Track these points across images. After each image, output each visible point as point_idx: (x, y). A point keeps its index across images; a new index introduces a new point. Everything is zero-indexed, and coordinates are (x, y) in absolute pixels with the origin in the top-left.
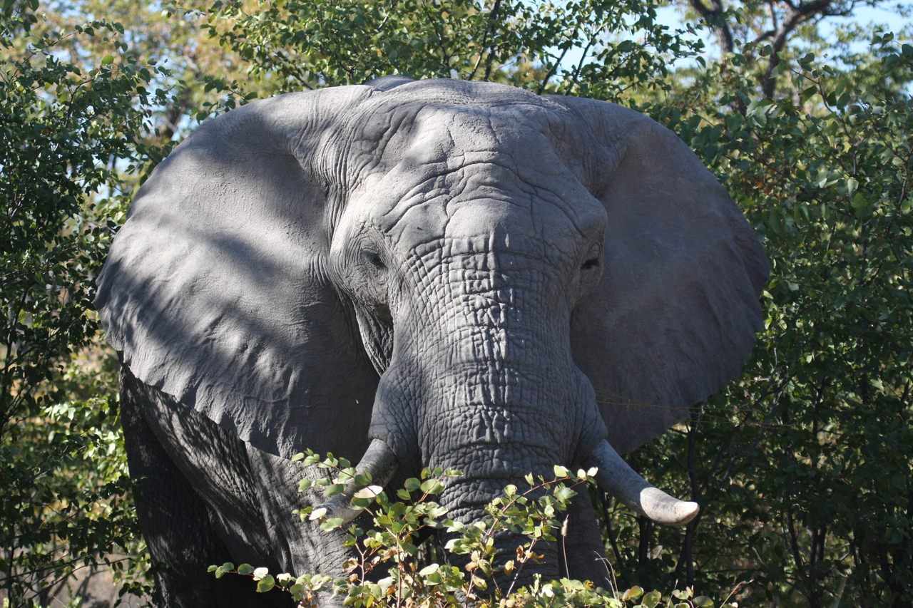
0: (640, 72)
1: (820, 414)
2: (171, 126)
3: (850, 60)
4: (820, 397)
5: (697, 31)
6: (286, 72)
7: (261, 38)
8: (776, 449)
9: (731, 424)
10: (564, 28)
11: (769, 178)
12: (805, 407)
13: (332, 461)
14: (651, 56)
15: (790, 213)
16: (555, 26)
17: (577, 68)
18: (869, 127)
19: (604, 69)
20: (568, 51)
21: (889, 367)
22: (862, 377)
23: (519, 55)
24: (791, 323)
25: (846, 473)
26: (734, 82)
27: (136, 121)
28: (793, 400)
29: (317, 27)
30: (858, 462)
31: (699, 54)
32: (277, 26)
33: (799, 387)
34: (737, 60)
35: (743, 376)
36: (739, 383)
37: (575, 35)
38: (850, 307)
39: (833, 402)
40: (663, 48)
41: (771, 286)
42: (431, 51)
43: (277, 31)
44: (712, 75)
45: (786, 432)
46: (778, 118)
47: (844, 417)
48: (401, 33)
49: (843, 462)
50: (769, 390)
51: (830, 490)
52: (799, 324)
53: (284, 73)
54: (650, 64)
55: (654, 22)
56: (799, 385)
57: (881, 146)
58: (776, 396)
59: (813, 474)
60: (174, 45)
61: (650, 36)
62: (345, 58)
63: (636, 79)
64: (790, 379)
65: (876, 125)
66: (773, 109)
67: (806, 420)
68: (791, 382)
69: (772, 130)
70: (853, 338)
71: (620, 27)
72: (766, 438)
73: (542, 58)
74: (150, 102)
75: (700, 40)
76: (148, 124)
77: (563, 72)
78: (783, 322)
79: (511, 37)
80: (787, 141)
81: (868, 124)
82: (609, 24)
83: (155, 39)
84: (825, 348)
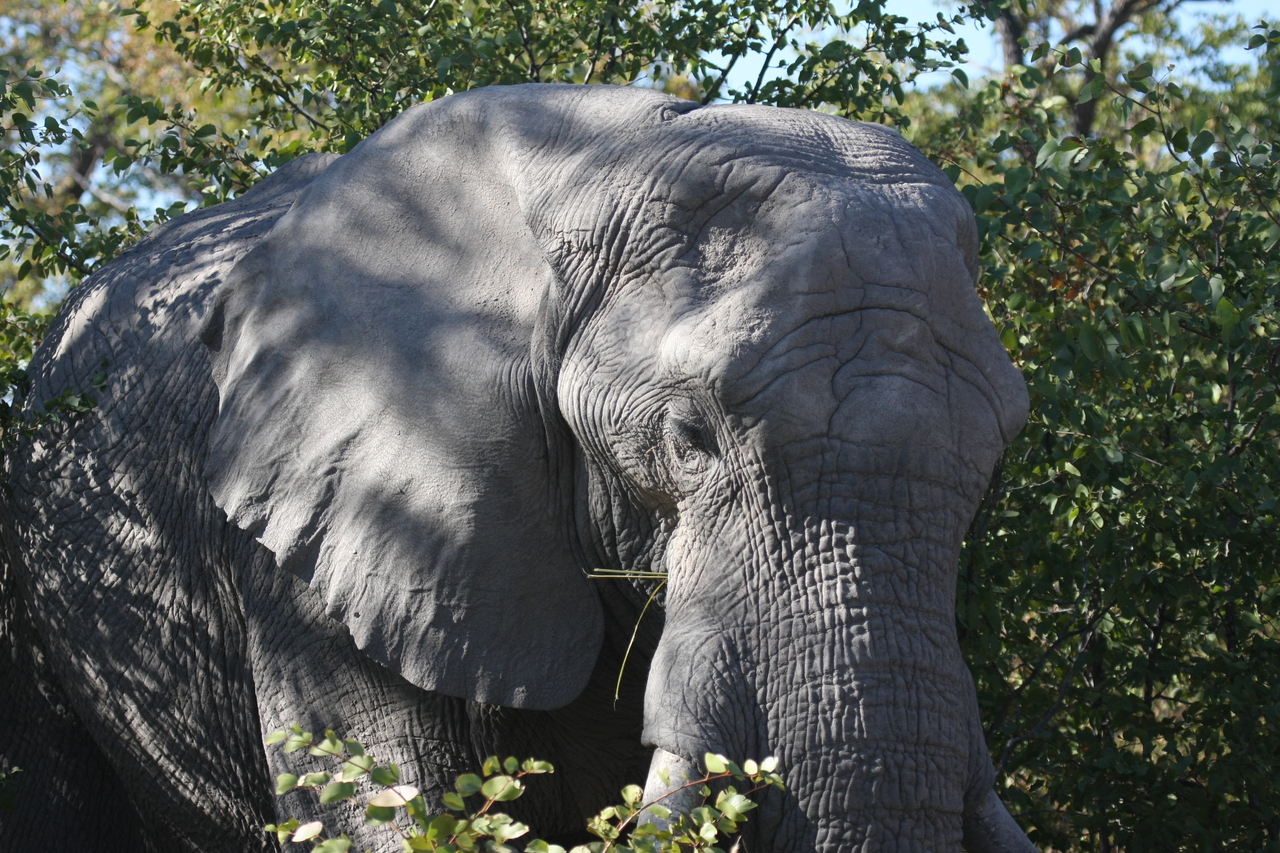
0: (859, 94)
1: (1155, 671)
2: (78, 178)
3: (1220, 74)
4: (1157, 640)
5: (955, 26)
6: (267, 89)
7: (225, 32)
8: (1082, 727)
9: (1010, 686)
10: (732, 20)
11: (1074, 274)
12: (1131, 658)
13: (334, 743)
14: (878, 67)
15: (1112, 330)
16: (718, 16)
17: (753, 87)
18: (1244, 188)
19: (800, 90)
20: (740, 58)
21: (1271, 590)
22: (1226, 608)
23: (656, 63)
24: (1110, 517)
25: (1199, 769)
26: (1024, 114)
27: (14, 170)
28: (1111, 645)
29: (318, 16)
30: (1220, 750)
31: (957, 65)
32: (252, 12)
33: (1122, 624)
34: (1029, 78)
35: (1029, 605)
36: (1022, 615)
37: (753, 31)
38: (1207, 490)
39: (1176, 648)
40: (899, 54)
41: (1076, 456)
42: (512, 58)
43: (252, 20)
44: (986, 102)
45: (1100, 699)
46: (1090, 171)
47: (1198, 673)
48: (461, 26)
49: (1194, 751)
50: (1071, 629)
51: (1173, 797)
52: (1123, 520)
53: (263, 91)
54: (875, 82)
55: (883, 11)
56: (1122, 619)
57: (1261, 219)
58: (1083, 640)
59: (1143, 771)
60: (84, 44)
61: (876, 33)
62: (364, 68)
63: (851, 107)
64: (1106, 610)
65: (1255, 184)
66: (1081, 156)
67: (1133, 678)
68: (1108, 616)
69: (1079, 193)
70: (1211, 540)
71: (826, 19)
72: (1067, 709)
73: (695, 71)
74: (38, 139)
75: (960, 42)
76: (33, 175)
77: (731, 93)
78: (1096, 515)
79: (644, 33)
80: (1105, 210)
81: (1241, 183)
82: (808, 13)
83: (54, 33)
84: (1166, 556)
